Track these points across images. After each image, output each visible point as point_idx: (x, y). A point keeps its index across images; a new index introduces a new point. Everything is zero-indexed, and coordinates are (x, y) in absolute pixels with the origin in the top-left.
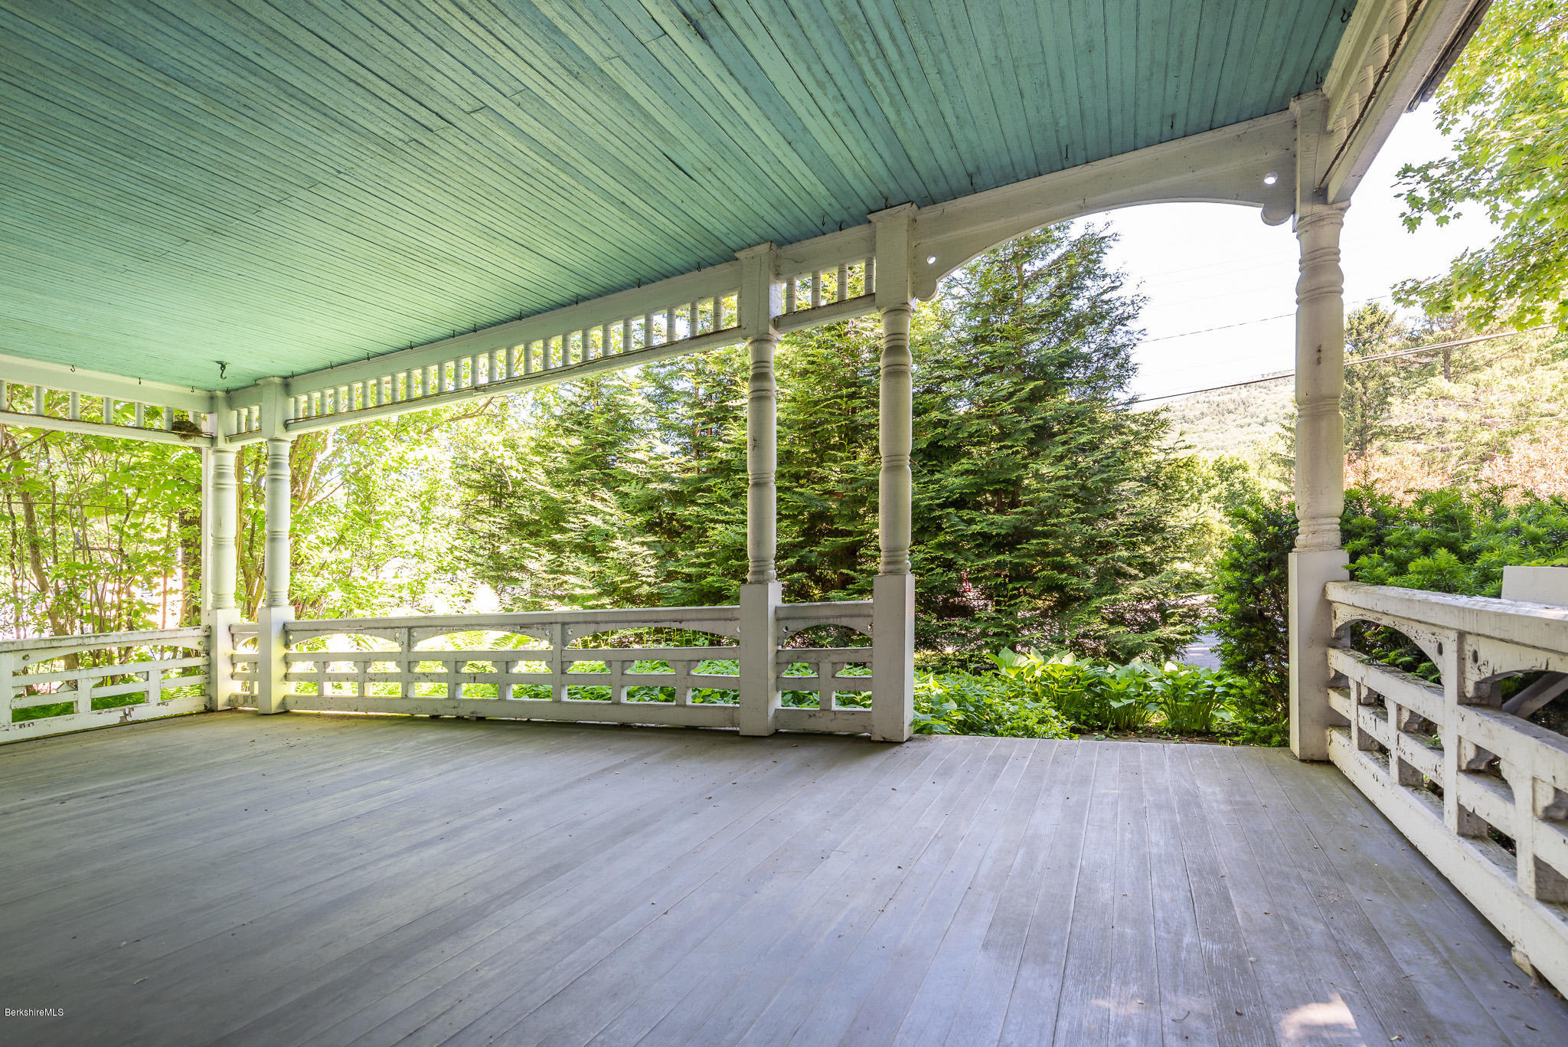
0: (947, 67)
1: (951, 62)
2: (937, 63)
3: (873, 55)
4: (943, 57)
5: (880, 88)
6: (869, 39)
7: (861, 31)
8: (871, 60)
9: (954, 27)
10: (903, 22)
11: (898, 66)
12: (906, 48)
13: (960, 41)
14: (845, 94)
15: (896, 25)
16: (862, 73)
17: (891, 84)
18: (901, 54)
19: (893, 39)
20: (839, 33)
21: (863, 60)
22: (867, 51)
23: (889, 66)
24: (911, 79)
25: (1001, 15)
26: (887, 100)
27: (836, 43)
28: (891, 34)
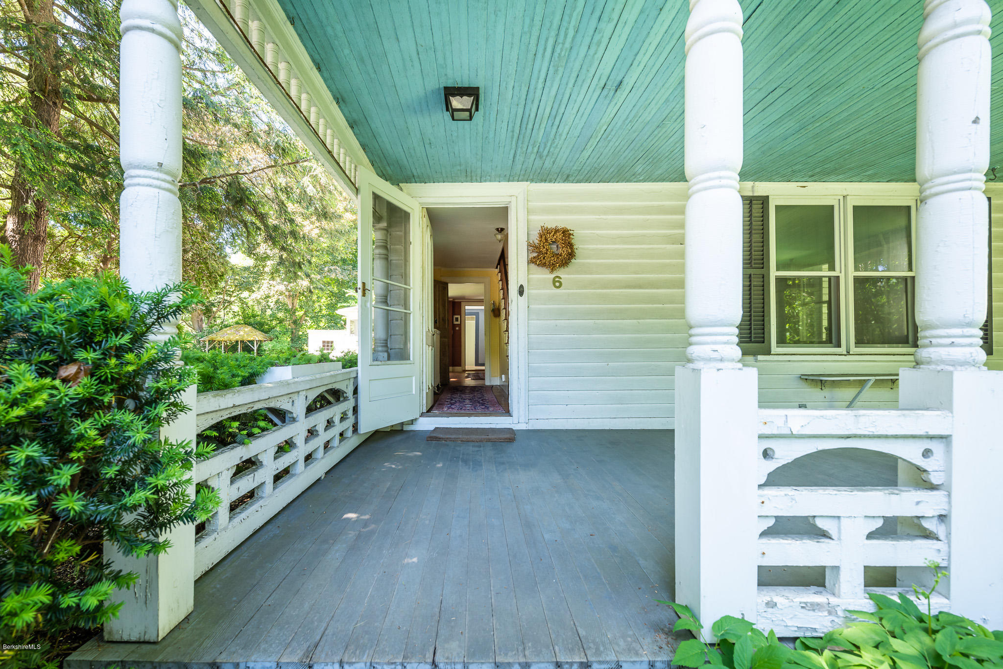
0: (527, 21)
1: (524, 23)
2: (531, 26)
3: (560, 46)
4: (526, 29)
5: (573, 23)
6: (556, 55)
7: (557, 59)
8: (563, 44)
9: (512, 44)
10: (535, 55)
11: (553, 33)
12: (542, 42)
13: (513, 35)
14: (593, 30)
15: (539, 55)
16: (574, 38)
17: (565, 24)
18: (547, 39)
19: (545, 49)
20: (567, 62)
21: (567, 45)
22: (562, 50)
23: (557, 35)
24: (551, 22)
25: (487, 40)
26: (575, 14)
27: (572, 58)
28: (544, 52)
